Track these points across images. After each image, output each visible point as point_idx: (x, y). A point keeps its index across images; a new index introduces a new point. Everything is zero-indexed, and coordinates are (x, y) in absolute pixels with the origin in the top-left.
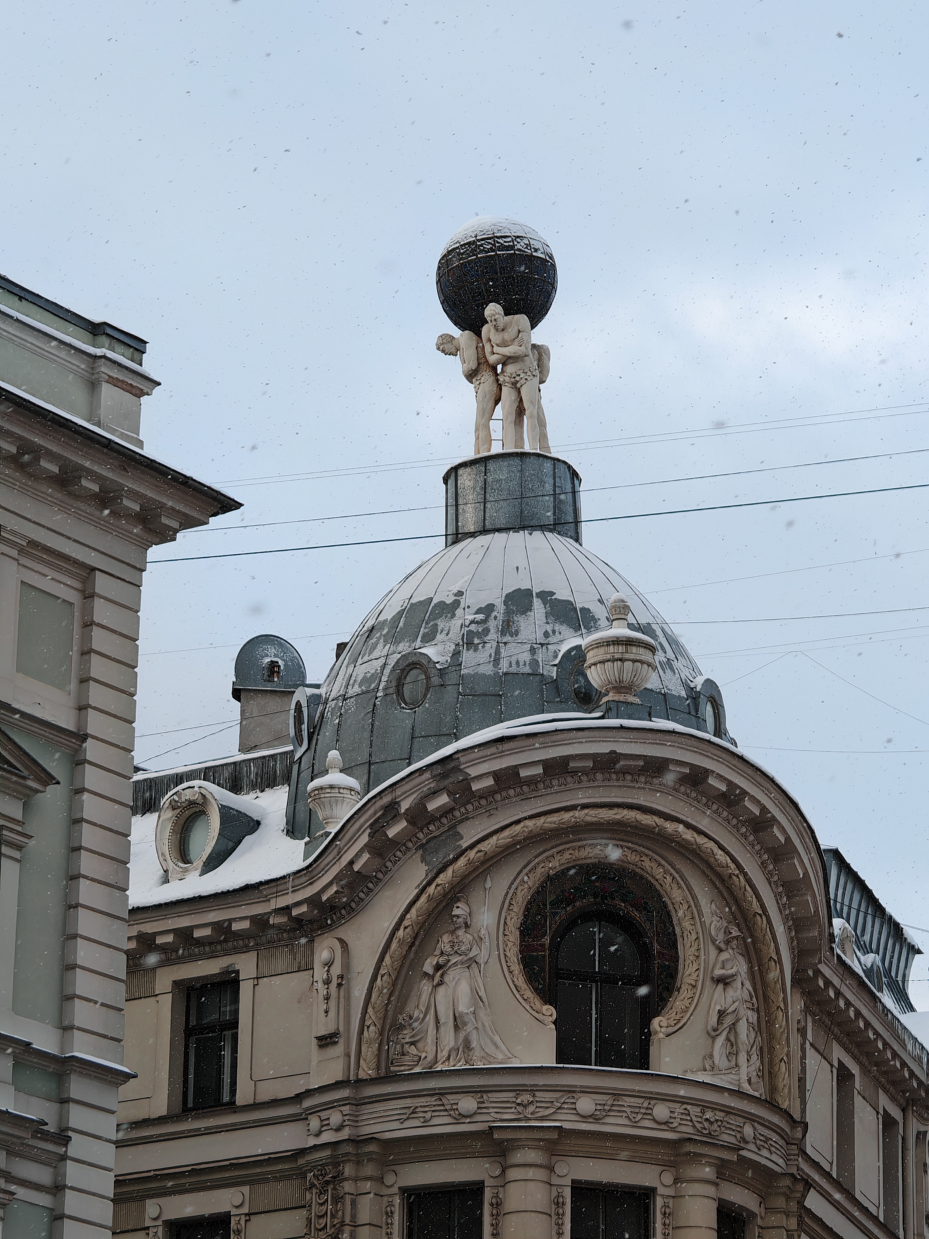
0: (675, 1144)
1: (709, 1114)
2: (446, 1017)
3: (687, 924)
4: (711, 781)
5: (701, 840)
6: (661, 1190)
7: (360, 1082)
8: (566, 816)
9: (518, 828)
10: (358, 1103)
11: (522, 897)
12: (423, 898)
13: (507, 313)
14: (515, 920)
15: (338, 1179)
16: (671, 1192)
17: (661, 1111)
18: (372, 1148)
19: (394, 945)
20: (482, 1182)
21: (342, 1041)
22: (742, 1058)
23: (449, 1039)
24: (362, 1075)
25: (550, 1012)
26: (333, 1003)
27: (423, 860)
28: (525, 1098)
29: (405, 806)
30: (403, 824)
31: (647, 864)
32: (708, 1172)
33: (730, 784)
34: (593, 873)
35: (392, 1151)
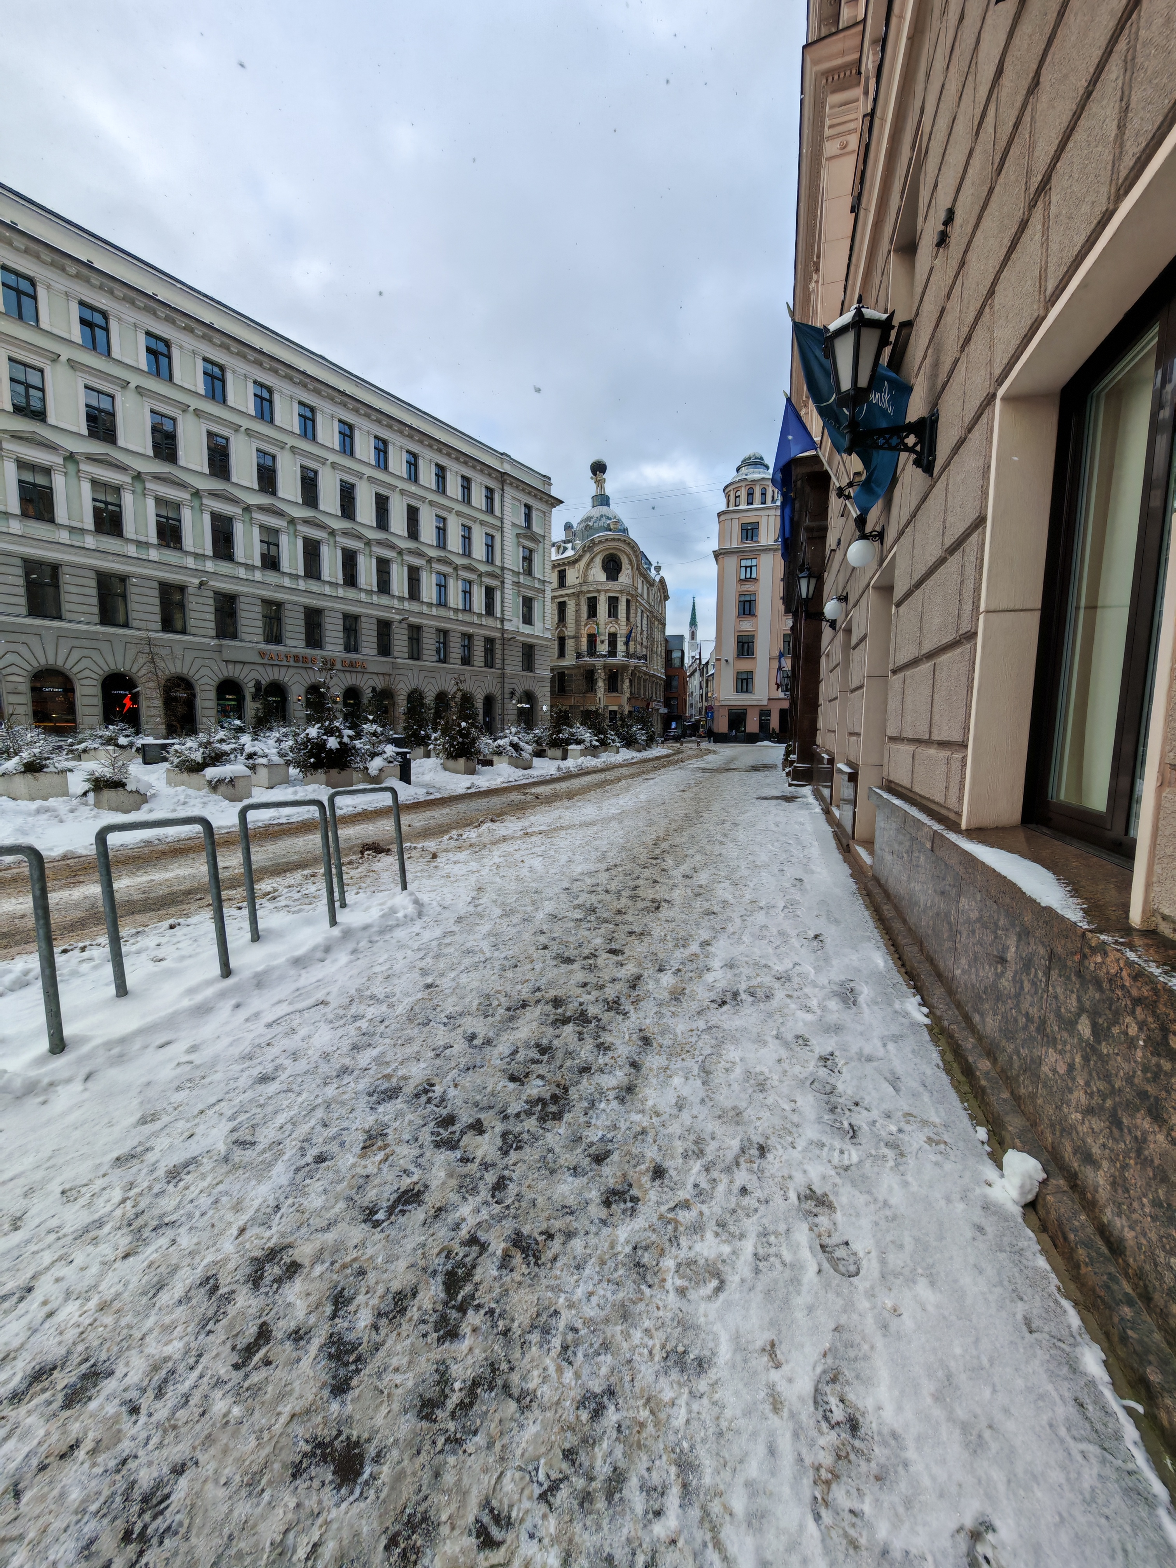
2: (593, 574)
3: (623, 561)
5: (625, 550)
7: (581, 583)
8: (608, 547)
9: (601, 549)
10: (582, 586)
11: (602, 558)
14: (601, 561)
20: (597, 596)
22: (630, 580)
23: (594, 577)
25: (605, 573)
28: (602, 585)
31: (618, 553)
33: (630, 542)
34: (611, 555)
35: (585, 592)
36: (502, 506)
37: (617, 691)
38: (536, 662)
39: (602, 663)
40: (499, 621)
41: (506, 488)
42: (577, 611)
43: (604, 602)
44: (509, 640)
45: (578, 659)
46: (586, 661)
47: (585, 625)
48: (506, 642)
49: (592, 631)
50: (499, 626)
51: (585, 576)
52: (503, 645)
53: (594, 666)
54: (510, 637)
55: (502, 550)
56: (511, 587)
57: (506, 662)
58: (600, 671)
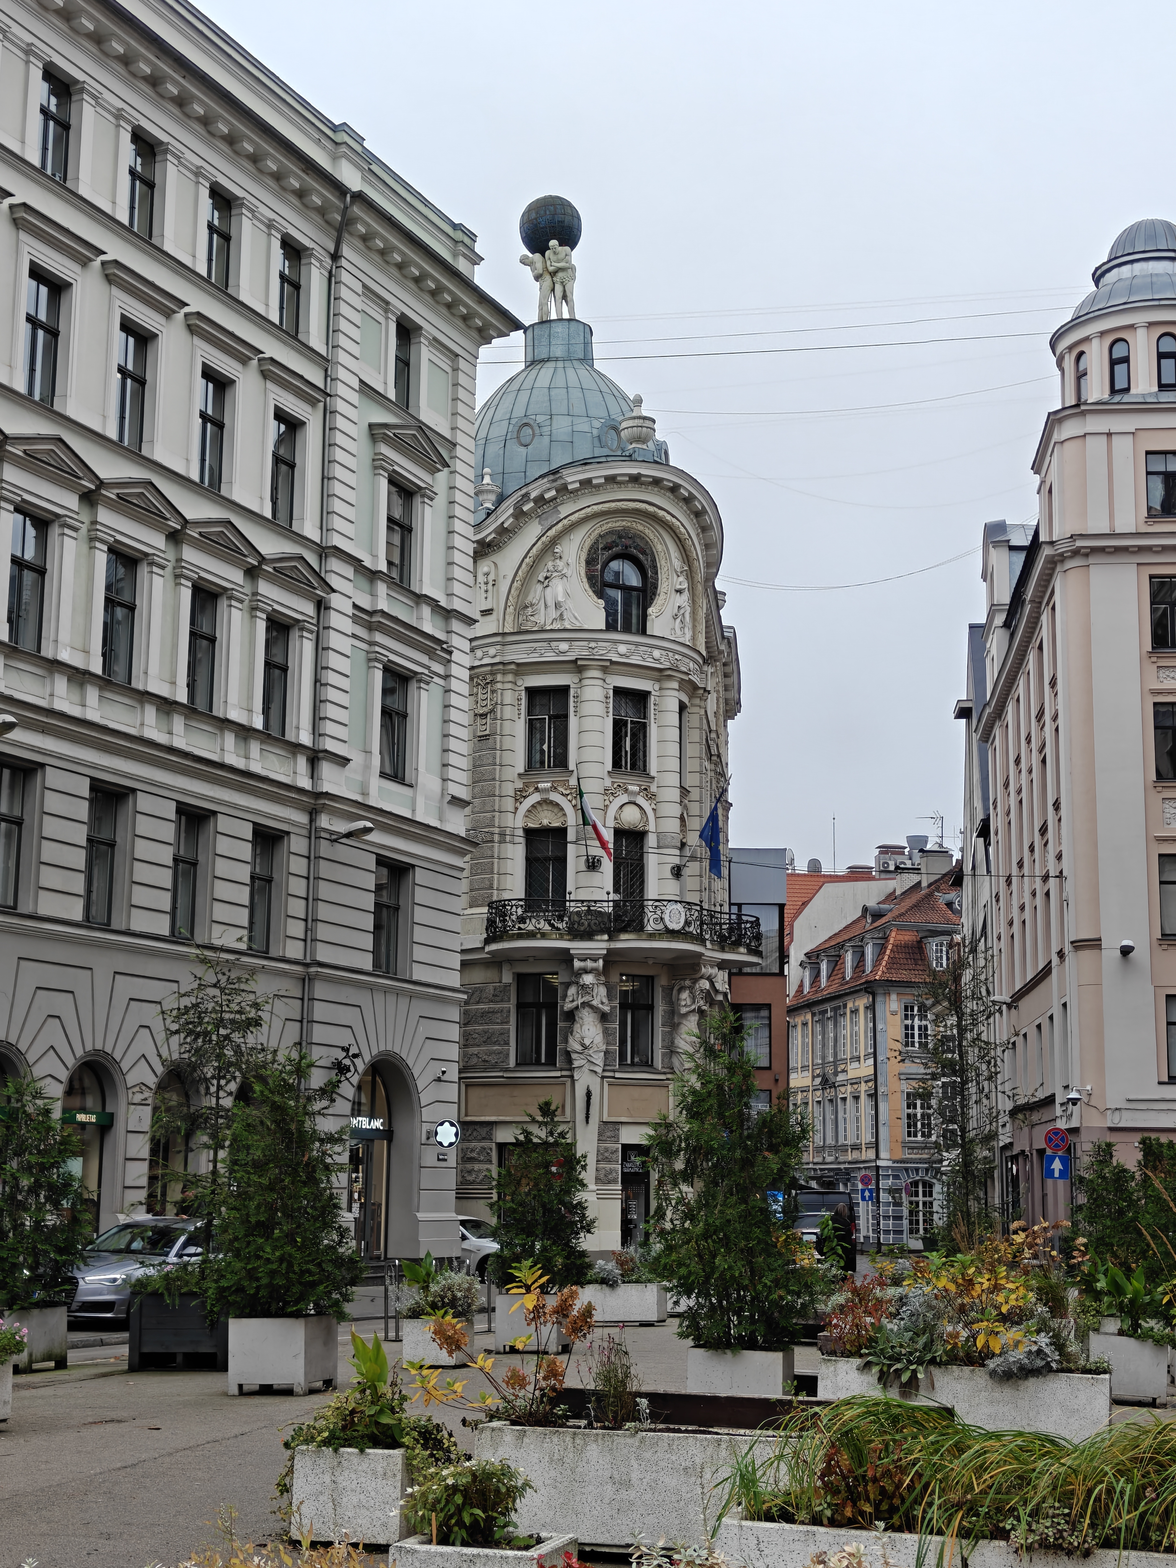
0: (660, 670)
1: (677, 657)
2: (551, 603)
3: (663, 562)
4: (682, 491)
5: (674, 520)
6: (653, 693)
7: (504, 634)
8: (613, 505)
9: (589, 510)
10: (504, 644)
11: (588, 543)
12: (540, 543)
13: (560, 245)
14: (584, 556)
15: (493, 682)
16: (657, 694)
17: (657, 653)
18: (513, 667)
19: (524, 565)
20: (569, 686)
21: (495, 613)
22: (686, 630)
23: (553, 614)
24: (506, 631)
25: (602, 602)
26: (490, 594)
27: (540, 523)
28: (593, 645)
29: (533, 495)
30: (532, 504)
31: (647, 531)
32: (675, 685)
33: (690, 493)
34: (621, 534)
35: (522, 669)
36: (331, 315)
37: (647, 1064)
38: (420, 935)
39: (600, 945)
40: (302, 763)
41: (346, 251)
42: (483, 738)
43: (599, 709)
44: (335, 839)
45: (495, 932)
46: (531, 935)
47: (520, 796)
48: (325, 849)
49: (548, 819)
50: (304, 782)
51: (523, 608)
52: (312, 858)
53: (566, 957)
54: (342, 827)
55: (326, 478)
56: (347, 625)
57: (323, 932)
58: (588, 979)
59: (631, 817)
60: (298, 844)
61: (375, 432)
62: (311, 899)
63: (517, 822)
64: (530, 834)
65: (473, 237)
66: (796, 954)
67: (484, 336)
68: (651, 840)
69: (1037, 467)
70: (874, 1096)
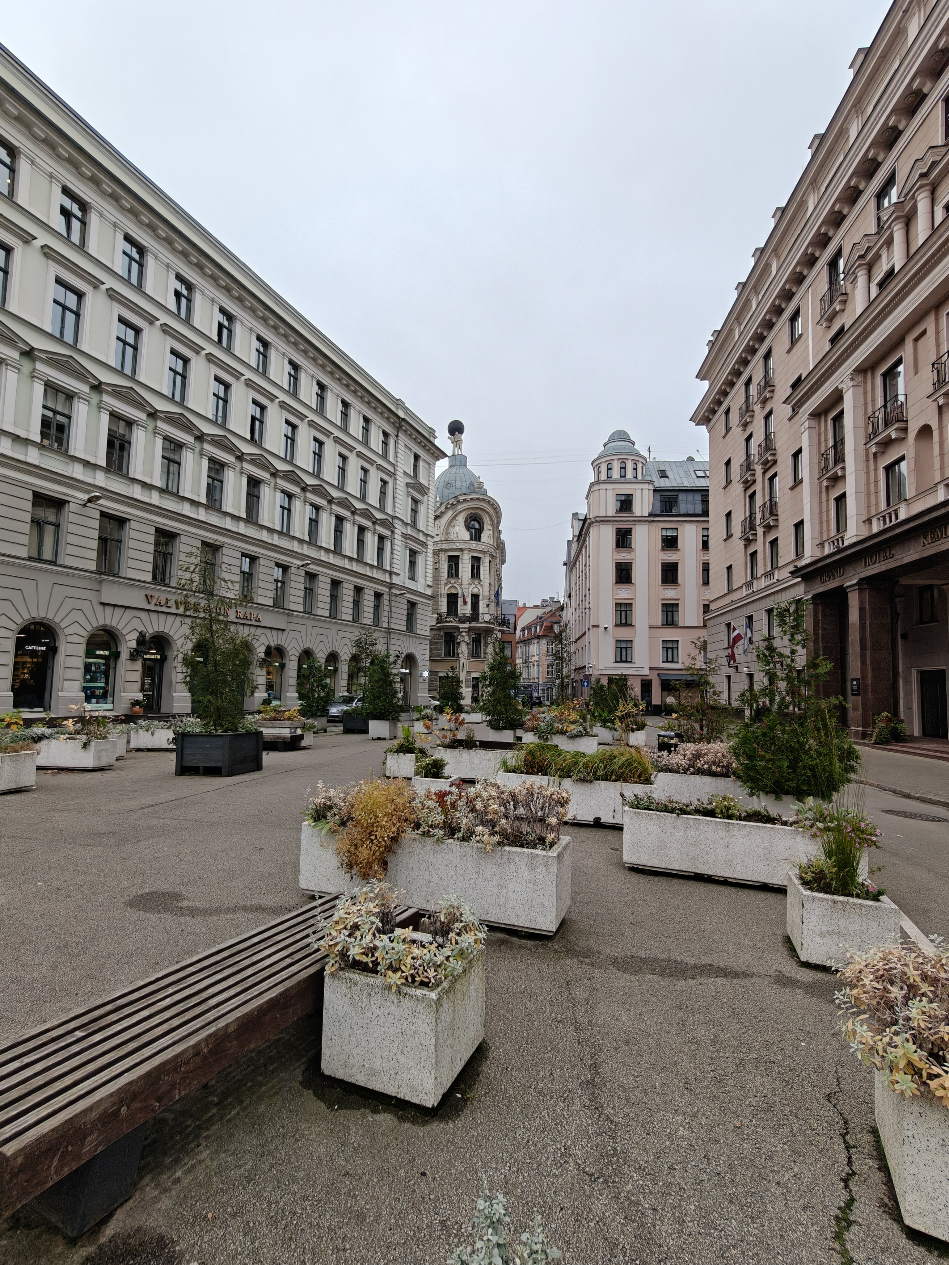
0: (484, 551)
1: (489, 548)
2: (455, 533)
4: (491, 502)
5: (488, 510)
6: (482, 557)
9: (465, 507)
11: (465, 516)
12: (452, 516)
13: (459, 434)
14: (464, 520)
15: (439, 554)
17: (483, 547)
18: (444, 550)
19: (448, 522)
21: (439, 535)
22: (491, 540)
23: (455, 535)
24: (443, 540)
25: (468, 532)
26: (438, 530)
27: (452, 511)
28: (466, 544)
29: (450, 503)
30: (450, 505)
31: (481, 513)
32: (488, 555)
34: (474, 514)
35: (447, 550)
36: (396, 452)
37: (479, 656)
38: (419, 621)
39: (467, 625)
40: (387, 575)
41: (400, 434)
42: (436, 569)
43: (467, 561)
44: (396, 595)
45: (439, 620)
46: (449, 622)
47: (446, 585)
48: (393, 598)
49: (453, 591)
50: (388, 580)
51: (447, 534)
52: (390, 601)
53: (457, 628)
54: (398, 592)
55: (394, 497)
56: (400, 538)
57: (393, 620)
58: (464, 634)
59: (476, 591)
60: (386, 597)
61: (408, 485)
62: (390, 612)
63: (445, 591)
64: (448, 594)
65: (434, 431)
66: (519, 628)
67: (437, 459)
68: (481, 597)
69: (587, 498)
70: (538, 665)
